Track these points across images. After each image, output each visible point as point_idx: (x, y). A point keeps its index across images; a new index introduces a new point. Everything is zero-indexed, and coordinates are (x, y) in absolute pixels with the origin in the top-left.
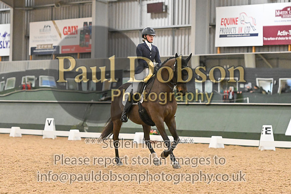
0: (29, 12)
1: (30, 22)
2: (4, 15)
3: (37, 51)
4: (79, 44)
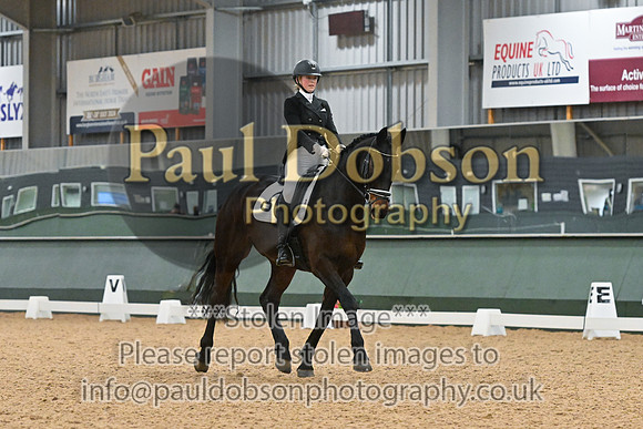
0: (64, 37)
1: (67, 60)
2: (9, 45)
3: (84, 125)
4: (177, 107)
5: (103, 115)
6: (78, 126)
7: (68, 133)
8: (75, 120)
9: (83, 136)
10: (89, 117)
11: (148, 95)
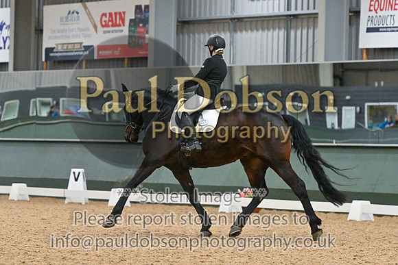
3: (56, 54)
4: (126, 43)
5: (70, 47)
6: (51, 55)
7: (44, 60)
8: (49, 50)
9: (55, 62)
10: (60, 48)
11: (105, 32)
